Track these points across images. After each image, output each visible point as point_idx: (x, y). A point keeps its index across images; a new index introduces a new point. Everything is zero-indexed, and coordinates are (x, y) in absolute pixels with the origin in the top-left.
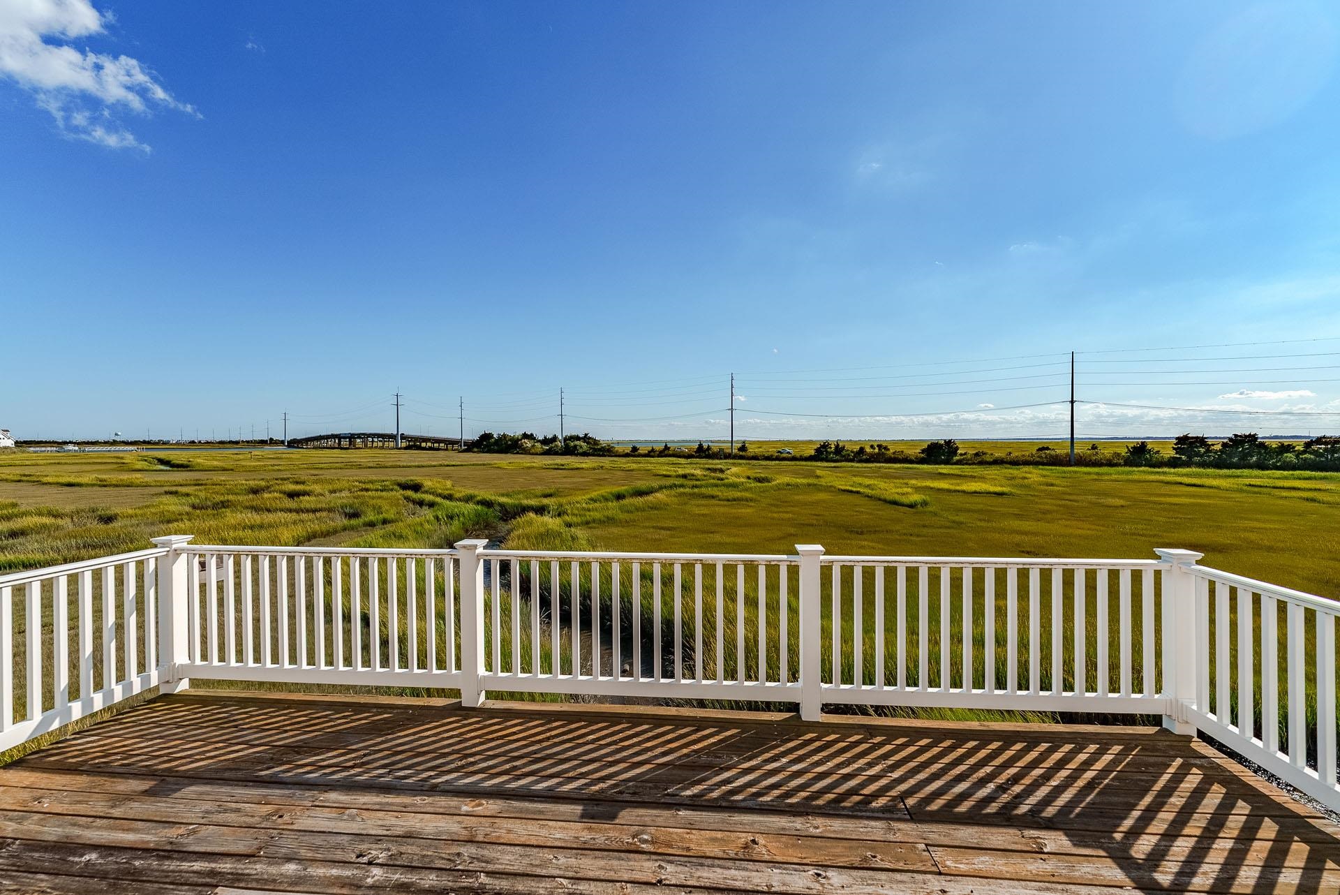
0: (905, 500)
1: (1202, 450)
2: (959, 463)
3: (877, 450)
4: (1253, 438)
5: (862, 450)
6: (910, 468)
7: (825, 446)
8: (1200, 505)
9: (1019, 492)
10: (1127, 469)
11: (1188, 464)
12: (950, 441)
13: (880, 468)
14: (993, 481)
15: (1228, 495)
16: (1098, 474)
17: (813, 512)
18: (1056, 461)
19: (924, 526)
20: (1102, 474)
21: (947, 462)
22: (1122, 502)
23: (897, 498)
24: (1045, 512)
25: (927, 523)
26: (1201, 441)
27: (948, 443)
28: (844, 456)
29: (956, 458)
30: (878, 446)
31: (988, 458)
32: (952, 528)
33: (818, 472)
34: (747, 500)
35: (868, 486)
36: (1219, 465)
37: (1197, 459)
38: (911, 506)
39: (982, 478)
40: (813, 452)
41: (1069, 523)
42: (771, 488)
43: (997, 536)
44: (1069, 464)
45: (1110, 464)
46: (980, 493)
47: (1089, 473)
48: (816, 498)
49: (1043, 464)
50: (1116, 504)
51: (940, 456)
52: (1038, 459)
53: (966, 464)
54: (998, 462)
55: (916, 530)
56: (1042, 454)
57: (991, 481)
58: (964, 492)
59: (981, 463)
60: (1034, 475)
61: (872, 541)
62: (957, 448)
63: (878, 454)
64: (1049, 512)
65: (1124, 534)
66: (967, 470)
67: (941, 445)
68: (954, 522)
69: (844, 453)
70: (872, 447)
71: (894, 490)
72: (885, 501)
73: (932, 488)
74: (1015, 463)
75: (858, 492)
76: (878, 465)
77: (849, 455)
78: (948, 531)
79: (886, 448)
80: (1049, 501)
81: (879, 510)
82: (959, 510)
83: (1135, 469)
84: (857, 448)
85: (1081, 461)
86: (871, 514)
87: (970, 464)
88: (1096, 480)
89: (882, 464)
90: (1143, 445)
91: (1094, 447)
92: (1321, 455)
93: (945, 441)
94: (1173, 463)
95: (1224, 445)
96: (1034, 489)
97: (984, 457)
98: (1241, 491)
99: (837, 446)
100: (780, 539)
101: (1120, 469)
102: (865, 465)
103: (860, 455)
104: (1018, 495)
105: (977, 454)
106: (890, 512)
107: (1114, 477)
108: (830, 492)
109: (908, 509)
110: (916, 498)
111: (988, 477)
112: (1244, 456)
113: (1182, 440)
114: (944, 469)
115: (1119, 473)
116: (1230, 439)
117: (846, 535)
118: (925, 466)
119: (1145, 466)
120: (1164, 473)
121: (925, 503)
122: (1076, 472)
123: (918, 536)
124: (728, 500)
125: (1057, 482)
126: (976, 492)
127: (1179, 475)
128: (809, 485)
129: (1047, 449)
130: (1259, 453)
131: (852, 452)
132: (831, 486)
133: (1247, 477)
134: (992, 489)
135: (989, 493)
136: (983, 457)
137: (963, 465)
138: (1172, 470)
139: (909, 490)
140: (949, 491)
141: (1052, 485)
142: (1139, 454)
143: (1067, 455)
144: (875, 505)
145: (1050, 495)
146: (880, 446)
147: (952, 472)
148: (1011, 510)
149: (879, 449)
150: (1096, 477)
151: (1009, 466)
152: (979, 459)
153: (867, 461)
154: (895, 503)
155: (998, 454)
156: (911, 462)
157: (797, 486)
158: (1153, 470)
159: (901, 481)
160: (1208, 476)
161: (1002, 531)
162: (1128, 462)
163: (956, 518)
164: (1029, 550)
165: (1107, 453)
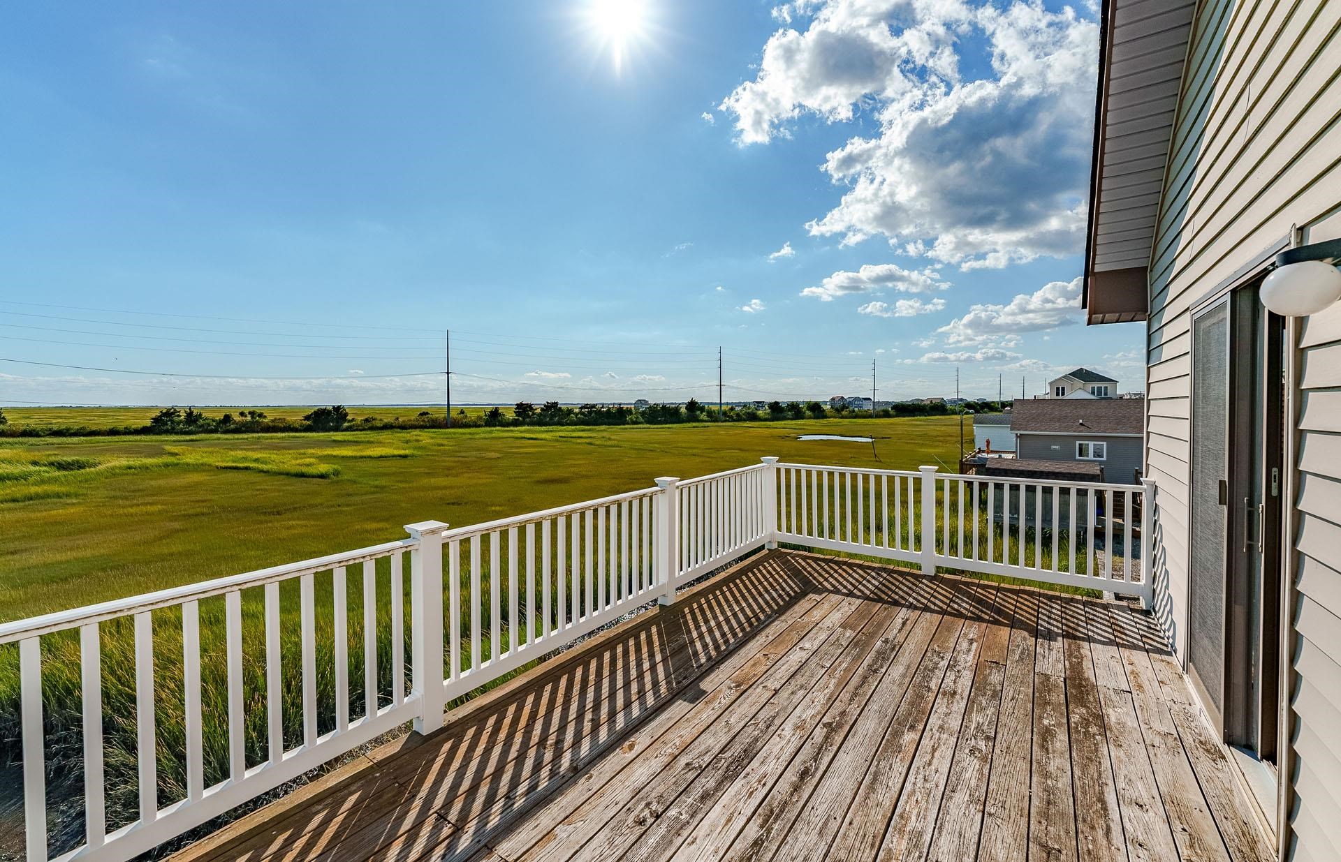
0: (312, 470)
1: (530, 413)
2: (349, 429)
3: (249, 418)
4: (556, 404)
5: (227, 418)
6: (298, 437)
7: (169, 414)
8: (541, 452)
9: (419, 453)
10: (488, 429)
11: (522, 424)
12: (339, 407)
13: (259, 438)
14: (390, 445)
15: (550, 444)
16: (470, 434)
17: (193, 499)
18: (435, 424)
19: (349, 495)
20: (474, 434)
21: (337, 429)
22: (497, 455)
23: (305, 470)
24: (449, 469)
25: (351, 491)
26: (530, 406)
27: (337, 409)
28: (202, 426)
29: (346, 424)
30: (250, 413)
31: (378, 424)
32: (377, 492)
33: (168, 448)
34: (58, 496)
35: (257, 460)
36: (540, 424)
37: (528, 419)
38: (322, 476)
39: (380, 443)
40: (148, 423)
41: (470, 475)
42: (99, 474)
43: (422, 494)
44: (446, 427)
45: (476, 425)
46: (386, 457)
47: (464, 434)
48: (190, 480)
49: (428, 428)
50: (494, 457)
51: (329, 422)
52: (422, 423)
53: (357, 430)
54: (387, 427)
55: (340, 501)
56: (425, 417)
57: (388, 445)
58: (370, 457)
59: (373, 428)
60: (426, 437)
61: (298, 519)
62: (346, 415)
63: (252, 423)
64: (453, 468)
65: (510, 478)
66: (361, 435)
67: (330, 412)
68: (376, 487)
69: (201, 422)
70: (242, 414)
71: (294, 462)
72: (288, 474)
73: (335, 456)
74: (403, 427)
75: (247, 468)
76: (255, 435)
77: (209, 425)
78: (375, 496)
79: (260, 415)
80: (447, 459)
81: (285, 485)
82: (377, 475)
83: (493, 428)
84: (220, 416)
85: (455, 424)
86: (279, 491)
87: (361, 430)
88: (471, 439)
89: (260, 435)
90: (497, 409)
91: (462, 412)
92: (586, 416)
93: (334, 407)
94: (515, 423)
95: (542, 409)
96: (430, 450)
97: (373, 424)
98: (557, 441)
99: (190, 414)
100: (161, 539)
101: (483, 429)
102: (236, 436)
103: (225, 424)
104: (420, 456)
105: (367, 420)
106: (300, 485)
107: (482, 436)
108: (204, 471)
109: (321, 480)
110: (323, 468)
111: (383, 441)
112: (552, 416)
113: (520, 406)
114: (338, 436)
115: (484, 433)
116: (545, 406)
117: (262, 518)
118: (315, 434)
119: (498, 426)
120: (512, 431)
121: (337, 473)
122: (454, 433)
123: (348, 505)
124: (14, 500)
125: (445, 442)
126: (381, 457)
127: (521, 432)
128: (167, 465)
129: (427, 413)
130: (559, 415)
131: (214, 421)
132: (202, 464)
133: (556, 431)
134: (397, 452)
135: (394, 456)
136: (374, 422)
137: (354, 431)
138: (516, 429)
139: (312, 460)
140: (355, 458)
141: (443, 445)
142: (494, 418)
143: (445, 418)
144: (279, 480)
145: (445, 453)
146: (252, 414)
147: (346, 438)
148: (422, 470)
149: (252, 417)
150: (470, 436)
151: (399, 430)
152: (370, 425)
153: (237, 431)
154: (302, 475)
155: (388, 419)
156: (296, 430)
157: (146, 468)
158: (503, 429)
159: (295, 451)
160: (536, 432)
161: (424, 489)
162: (488, 424)
163: (377, 483)
164: (452, 501)
165: (472, 416)
